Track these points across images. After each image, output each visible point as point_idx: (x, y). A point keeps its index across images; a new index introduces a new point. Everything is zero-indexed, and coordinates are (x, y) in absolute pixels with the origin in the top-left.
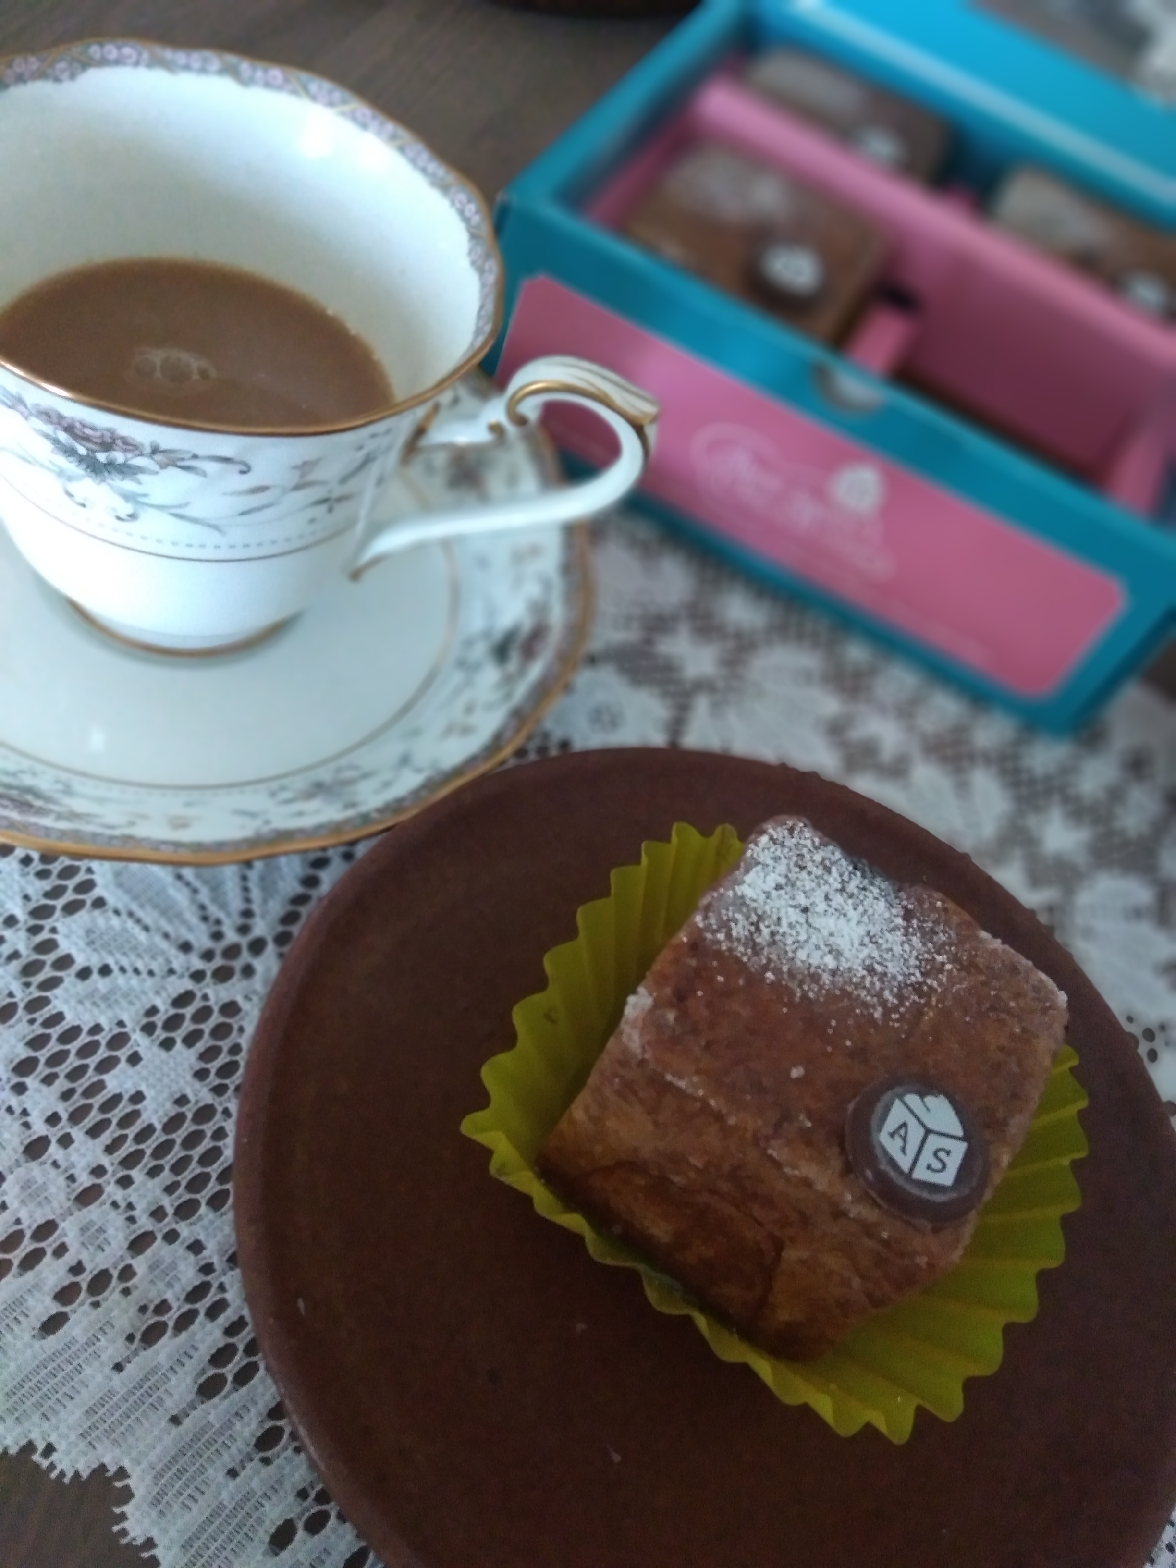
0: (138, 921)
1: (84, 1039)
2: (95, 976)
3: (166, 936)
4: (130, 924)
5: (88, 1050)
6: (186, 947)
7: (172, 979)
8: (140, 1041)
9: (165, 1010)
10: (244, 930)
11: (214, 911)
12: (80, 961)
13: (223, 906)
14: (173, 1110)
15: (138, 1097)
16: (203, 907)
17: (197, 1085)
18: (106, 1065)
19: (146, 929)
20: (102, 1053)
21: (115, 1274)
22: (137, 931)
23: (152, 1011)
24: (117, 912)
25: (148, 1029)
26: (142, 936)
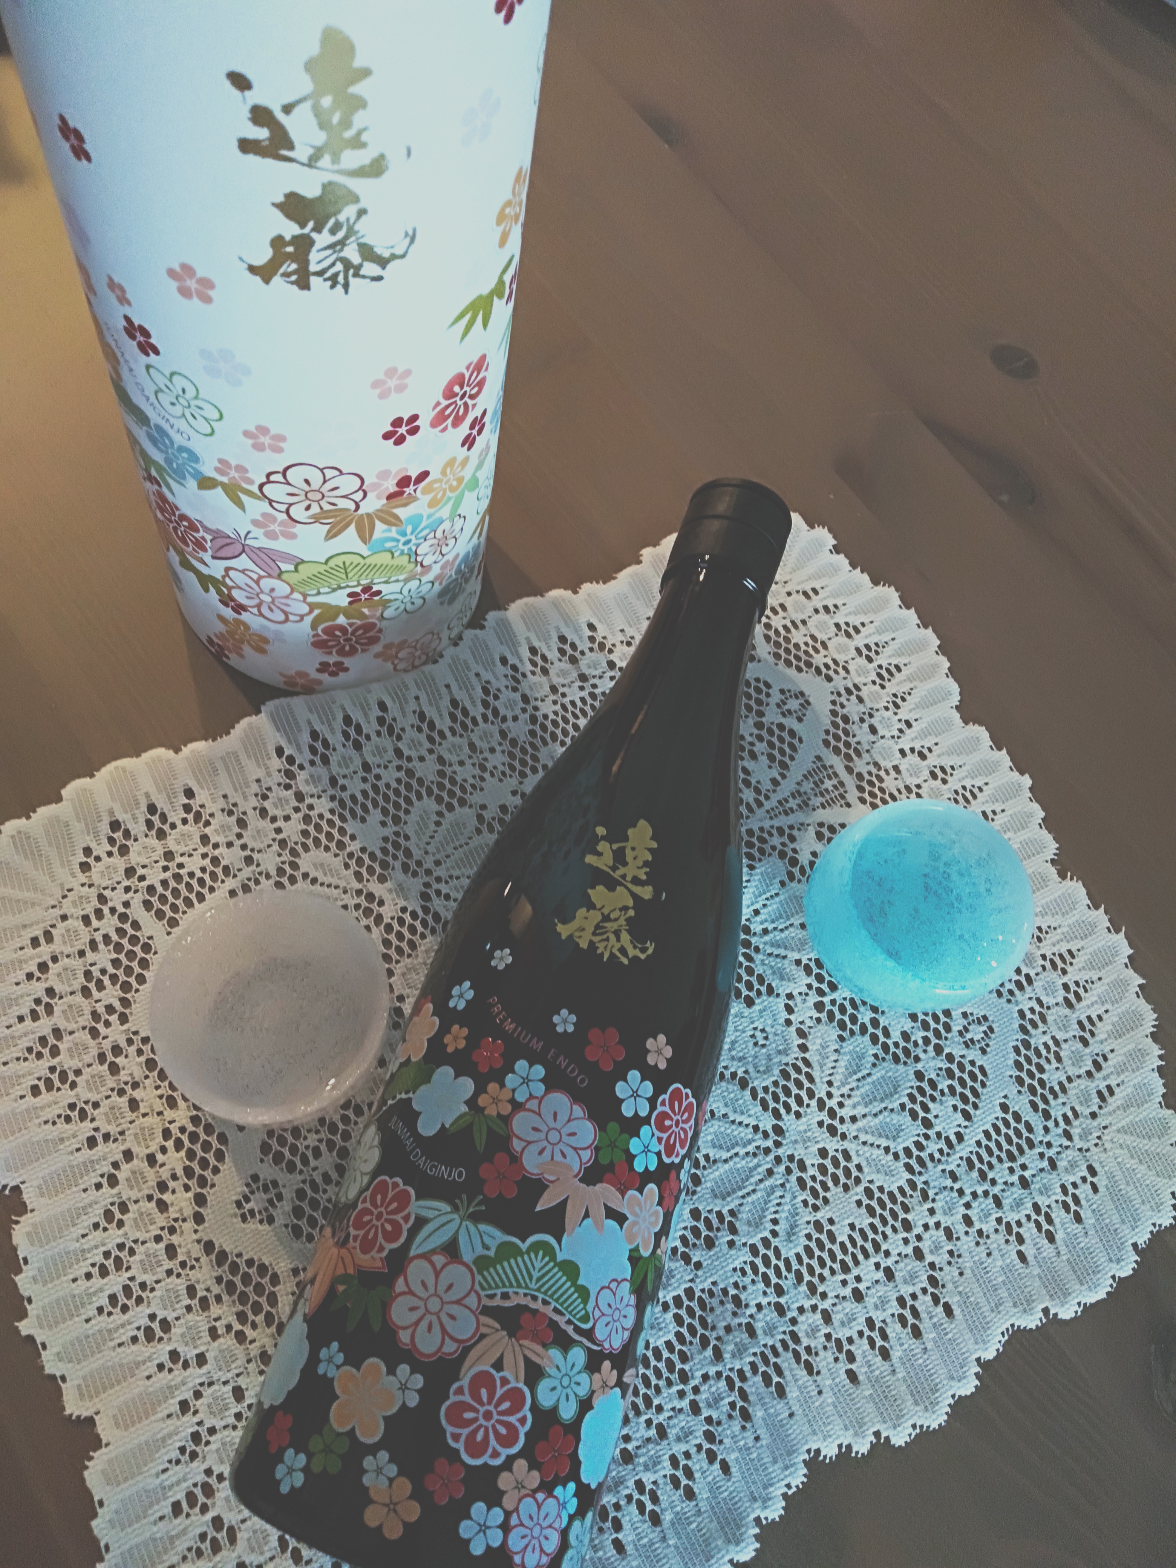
0: (748, 1194)
1: (813, 1245)
2: (777, 1228)
3: (761, 1181)
4: (749, 1199)
5: (820, 1245)
6: (770, 1172)
7: (788, 1186)
8: (822, 1215)
9: (806, 1195)
10: (766, 1135)
11: (750, 1148)
12: (767, 1234)
13: (750, 1142)
14: (863, 1210)
15: (852, 1226)
16: (747, 1154)
17: (852, 1192)
18: (832, 1237)
19: (754, 1191)
20: (824, 1237)
21: (931, 1272)
22: (754, 1197)
23: (805, 1203)
24: (741, 1205)
25: (816, 1208)
26: (759, 1194)
